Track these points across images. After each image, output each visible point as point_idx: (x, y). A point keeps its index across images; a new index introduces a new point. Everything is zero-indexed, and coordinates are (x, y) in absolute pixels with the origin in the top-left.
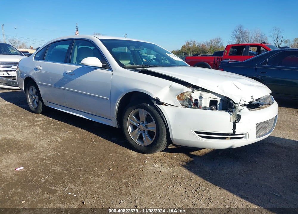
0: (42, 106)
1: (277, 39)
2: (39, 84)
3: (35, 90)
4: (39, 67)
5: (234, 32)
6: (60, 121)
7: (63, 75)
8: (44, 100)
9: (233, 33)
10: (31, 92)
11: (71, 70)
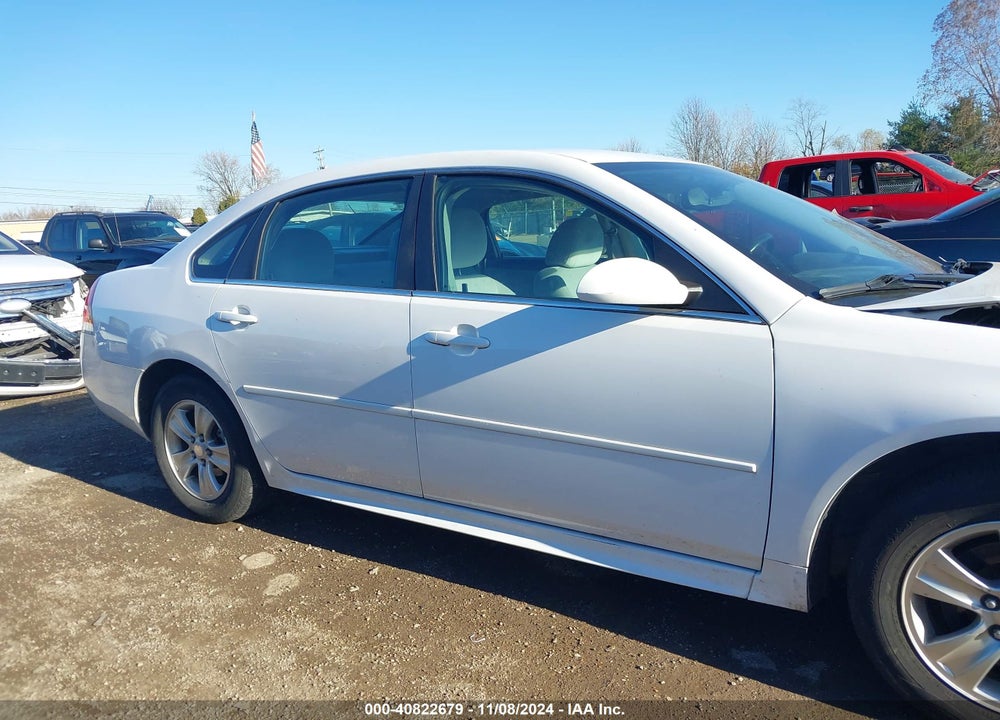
0: (251, 489)
1: (809, 137)
2: (242, 392)
3: (205, 418)
4: (235, 311)
5: (679, 120)
6: (382, 561)
7: (410, 349)
8: (267, 466)
9: (676, 125)
10: (177, 422)
11: (462, 327)
